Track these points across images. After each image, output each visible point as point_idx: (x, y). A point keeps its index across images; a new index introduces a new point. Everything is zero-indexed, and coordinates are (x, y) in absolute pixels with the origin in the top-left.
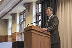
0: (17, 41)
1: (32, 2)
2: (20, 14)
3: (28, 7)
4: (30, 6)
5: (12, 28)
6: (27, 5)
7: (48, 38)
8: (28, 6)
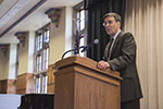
0: (28, 92)
1: (65, 7)
2: (36, 32)
3: (54, 18)
4: (59, 16)
5: (17, 63)
6: (53, 12)
7: (113, 87)
8: (56, 14)
